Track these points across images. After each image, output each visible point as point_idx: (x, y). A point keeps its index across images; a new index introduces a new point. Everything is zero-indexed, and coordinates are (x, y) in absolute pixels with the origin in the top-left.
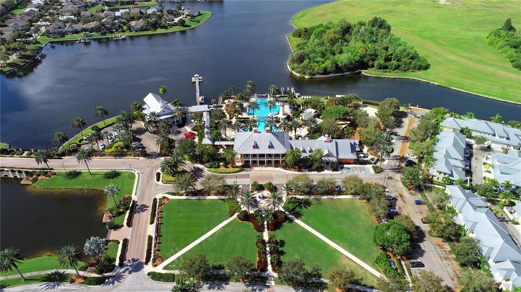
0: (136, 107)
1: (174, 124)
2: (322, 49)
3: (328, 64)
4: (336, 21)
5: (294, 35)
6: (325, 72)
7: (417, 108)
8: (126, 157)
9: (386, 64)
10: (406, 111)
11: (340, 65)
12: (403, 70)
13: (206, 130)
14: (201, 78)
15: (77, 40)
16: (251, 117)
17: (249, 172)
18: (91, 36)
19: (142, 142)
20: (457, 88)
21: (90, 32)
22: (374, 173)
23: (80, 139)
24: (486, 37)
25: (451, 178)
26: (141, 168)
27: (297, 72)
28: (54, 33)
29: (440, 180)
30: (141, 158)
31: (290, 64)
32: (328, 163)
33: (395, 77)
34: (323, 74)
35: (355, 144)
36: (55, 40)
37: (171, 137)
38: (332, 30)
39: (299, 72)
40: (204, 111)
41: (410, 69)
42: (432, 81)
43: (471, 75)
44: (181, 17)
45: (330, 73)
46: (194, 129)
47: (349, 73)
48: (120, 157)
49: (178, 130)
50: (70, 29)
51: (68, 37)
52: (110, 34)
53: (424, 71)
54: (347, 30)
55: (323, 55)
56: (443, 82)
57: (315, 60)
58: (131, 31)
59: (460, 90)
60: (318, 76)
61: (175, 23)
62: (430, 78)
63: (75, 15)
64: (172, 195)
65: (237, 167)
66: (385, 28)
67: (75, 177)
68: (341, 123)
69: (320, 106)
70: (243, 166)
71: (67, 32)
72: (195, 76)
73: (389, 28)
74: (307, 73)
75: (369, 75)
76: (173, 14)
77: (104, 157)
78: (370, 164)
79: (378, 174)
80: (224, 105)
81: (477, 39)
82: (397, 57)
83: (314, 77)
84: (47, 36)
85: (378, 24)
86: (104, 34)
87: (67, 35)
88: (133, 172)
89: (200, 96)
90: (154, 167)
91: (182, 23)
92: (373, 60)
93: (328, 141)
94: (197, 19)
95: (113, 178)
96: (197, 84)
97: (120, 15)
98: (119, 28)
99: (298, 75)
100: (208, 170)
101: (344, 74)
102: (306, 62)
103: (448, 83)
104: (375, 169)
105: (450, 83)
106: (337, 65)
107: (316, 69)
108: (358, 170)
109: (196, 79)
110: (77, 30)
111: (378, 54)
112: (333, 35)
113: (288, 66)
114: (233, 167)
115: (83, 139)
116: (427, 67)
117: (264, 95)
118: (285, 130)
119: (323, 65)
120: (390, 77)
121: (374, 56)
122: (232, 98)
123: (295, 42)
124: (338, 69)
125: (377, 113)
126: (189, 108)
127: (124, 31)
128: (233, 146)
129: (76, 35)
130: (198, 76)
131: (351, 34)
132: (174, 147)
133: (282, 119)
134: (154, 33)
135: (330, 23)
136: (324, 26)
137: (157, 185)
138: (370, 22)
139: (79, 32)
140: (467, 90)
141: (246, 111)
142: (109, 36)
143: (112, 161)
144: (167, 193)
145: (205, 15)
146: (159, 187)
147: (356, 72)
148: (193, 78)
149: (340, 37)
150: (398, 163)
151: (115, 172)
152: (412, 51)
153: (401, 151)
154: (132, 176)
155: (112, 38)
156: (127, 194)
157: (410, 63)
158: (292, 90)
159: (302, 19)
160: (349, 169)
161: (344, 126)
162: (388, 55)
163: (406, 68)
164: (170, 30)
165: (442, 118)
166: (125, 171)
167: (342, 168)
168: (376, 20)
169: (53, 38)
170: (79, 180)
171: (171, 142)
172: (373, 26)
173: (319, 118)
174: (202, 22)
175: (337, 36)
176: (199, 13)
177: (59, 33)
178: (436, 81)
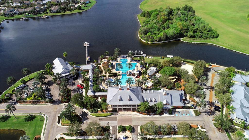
0: (48, 68)
1: (71, 78)
2: (158, 25)
3: (162, 35)
4: (164, 7)
5: (141, 15)
6: (160, 40)
7: (215, 65)
8: (40, 104)
9: (194, 34)
10: (209, 67)
11: (168, 36)
12: (204, 38)
13: (90, 83)
14: (89, 43)
15: (21, 19)
16: (117, 72)
17: (116, 115)
18: (29, 16)
19: (51, 92)
20: (236, 50)
21: (28, 13)
22: (195, 116)
23: (12, 90)
24: (247, 16)
25: (246, 122)
26: (49, 113)
27: (144, 40)
28: (8, 14)
29: (238, 123)
30: (50, 104)
31: (140, 34)
32: (166, 109)
33: (199, 43)
34: (159, 41)
35: (182, 94)
36: (8, 18)
37: (69, 87)
38: (163, 13)
39: (145, 40)
40: (90, 69)
41: (208, 38)
42: (221, 45)
43: (243, 42)
44: (79, 4)
45: (162, 40)
46: (83, 82)
47: (173, 40)
48: (36, 103)
49: (74, 82)
50: (17, 12)
51: (16, 17)
52: (39, 14)
53: (216, 39)
54: (171, 13)
55: (159, 29)
56: (228, 46)
57: (154, 33)
58: (51, 13)
59: (238, 52)
60: (156, 42)
61: (76, 8)
62: (219, 44)
63: (21, 3)
64: (67, 136)
65: (109, 111)
66: (191, 12)
67: (6, 120)
68: (172, 78)
69: (159, 66)
70: (112, 111)
71: (15, 13)
72: (86, 42)
73: (194, 12)
74: (150, 40)
75: (184, 41)
76: (75, 2)
77: (26, 104)
78: (192, 108)
79: (197, 116)
80: (102, 63)
81: (242, 18)
82: (201, 30)
83: (154, 43)
84: (4, 16)
85: (188, 9)
86: (36, 14)
87: (15, 15)
88: (43, 115)
89: (88, 56)
90: (57, 111)
91: (80, 8)
92: (187, 32)
93: (166, 95)
94: (88, 5)
95: (30, 120)
96: (86, 48)
97: (46, 3)
98: (45, 11)
99: (144, 41)
100: (90, 114)
101: (171, 41)
102: (149, 34)
103: (230, 47)
104: (196, 112)
105: (232, 47)
106: (167, 36)
107: (155, 38)
108: (185, 113)
109: (86, 44)
110: (21, 12)
111: (189, 28)
112: (164, 17)
113: (138, 35)
114: (107, 112)
115: (15, 90)
116: (217, 37)
117: (125, 56)
118: (138, 85)
119: (159, 36)
120: (197, 43)
121: (187, 30)
122: (106, 58)
123: (142, 20)
124: (167, 38)
125: (193, 70)
126: (81, 66)
127: (47, 13)
128: (106, 95)
129: (20, 15)
130: (87, 42)
131: (173, 15)
132: (70, 95)
133: (136, 74)
134: (64, 14)
135: (161, 8)
136: (158, 10)
137: (58, 127)
138: (183, 8)
139: (22, 13)
140: (242, 52)
141: (114, 68)
142: (39, 16)
143: (31, 107)
144: (63, 134)
145: (93, 3)
146: (59, 128)
147: (177, 39)
148: (84, 44)
149: (167, 18)
150: (209, 107)
151: (32, 116)
152: (209, 27)
153: (210, 98)
154: (42, 119)
155: (40, 17)
156: (38, 135)
157: (208, 34)
158: (142, 52)
159: (145, 5)
160: (179, 112)
161: (174, 80)
162: (195, 29)
163: (206, 37)
164: (73, 12)
165: (233, 75)
166: (38, 115)
167: (175, 112)
168: (186, 7)
169: (8, 17)
170: (8, 123)
171: (69, 91)
172: (185, 10)
173: (158, 73)
174: (91, 7)
175: (166, 17)
176: (89, 1)
177: (11, 14)
178: (223, 46)
